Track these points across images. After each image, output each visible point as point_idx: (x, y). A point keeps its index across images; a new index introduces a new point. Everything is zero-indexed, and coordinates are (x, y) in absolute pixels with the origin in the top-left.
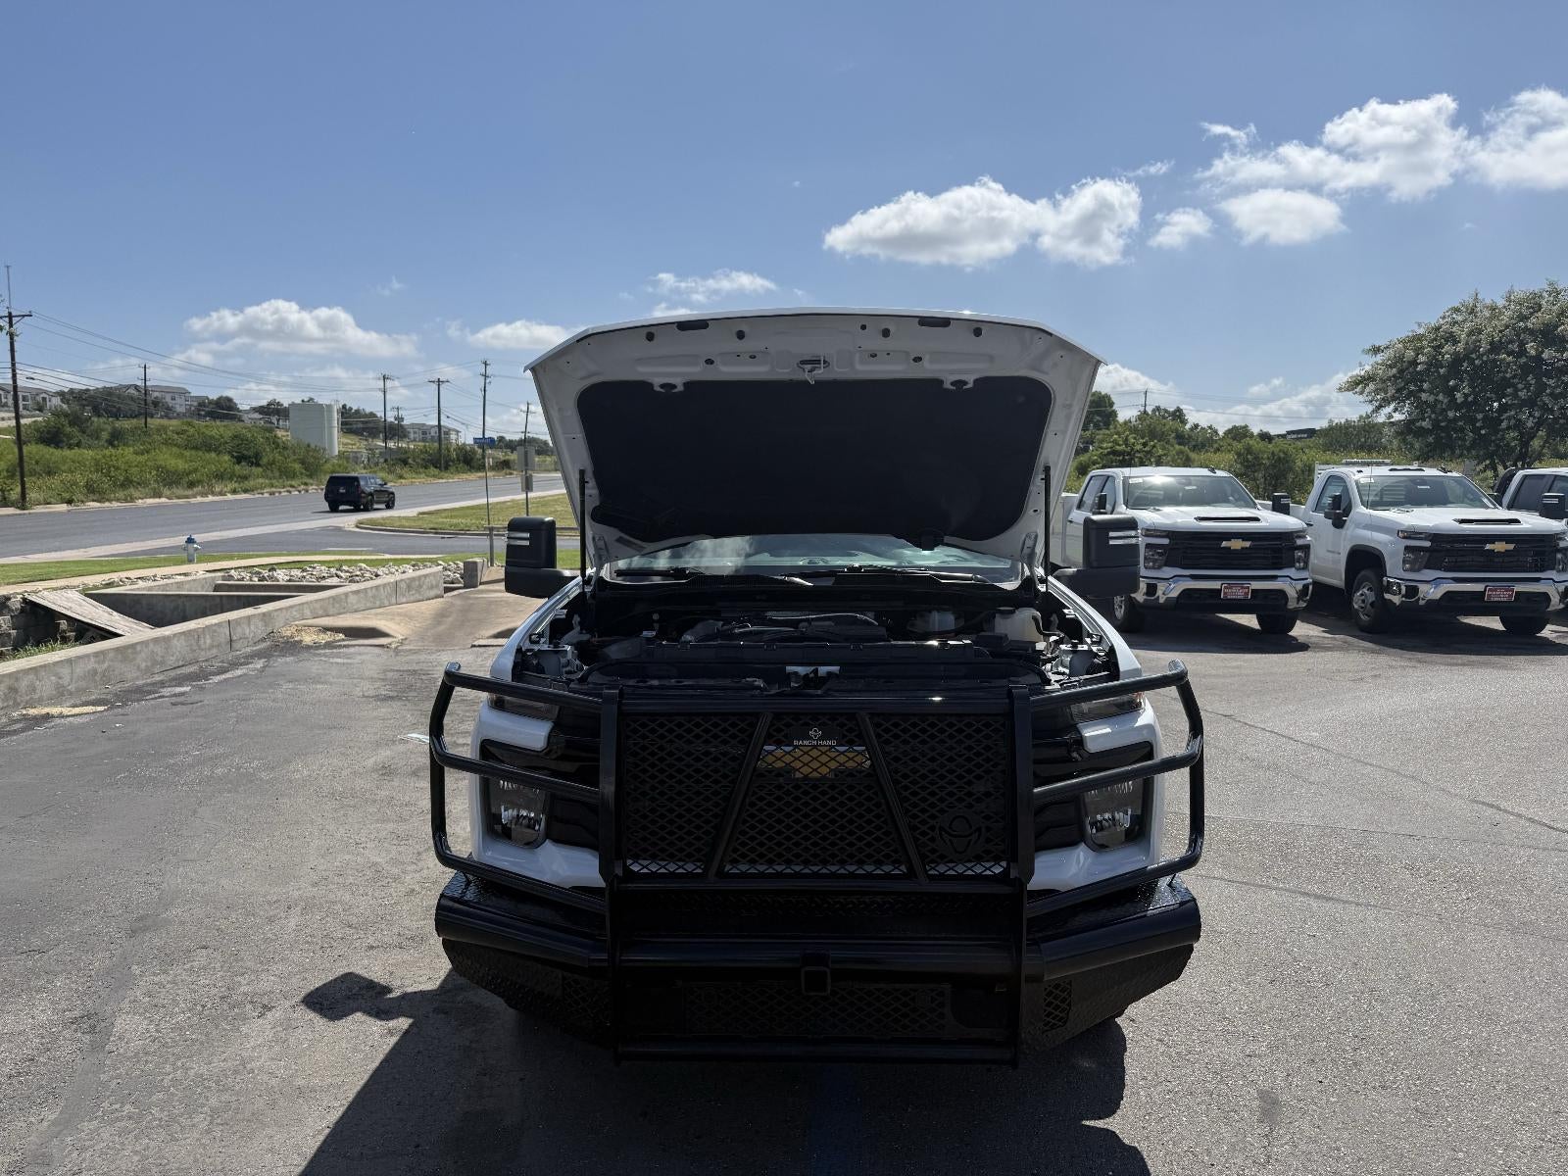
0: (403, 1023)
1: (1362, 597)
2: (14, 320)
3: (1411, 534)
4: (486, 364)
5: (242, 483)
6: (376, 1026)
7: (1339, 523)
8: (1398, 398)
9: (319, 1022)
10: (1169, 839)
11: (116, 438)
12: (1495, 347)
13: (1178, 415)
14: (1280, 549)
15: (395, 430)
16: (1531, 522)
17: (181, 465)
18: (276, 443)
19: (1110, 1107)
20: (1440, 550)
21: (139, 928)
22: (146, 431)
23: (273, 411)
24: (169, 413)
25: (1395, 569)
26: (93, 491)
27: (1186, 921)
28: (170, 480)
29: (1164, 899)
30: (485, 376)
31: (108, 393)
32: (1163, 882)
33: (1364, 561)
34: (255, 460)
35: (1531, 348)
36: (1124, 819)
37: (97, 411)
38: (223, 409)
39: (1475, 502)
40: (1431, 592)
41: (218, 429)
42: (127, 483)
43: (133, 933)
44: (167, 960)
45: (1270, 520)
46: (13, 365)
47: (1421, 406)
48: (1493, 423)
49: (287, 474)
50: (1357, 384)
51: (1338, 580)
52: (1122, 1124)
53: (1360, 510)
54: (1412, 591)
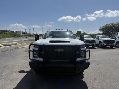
0: (26, 73)
1: (100, 45)
3: (103, 40)
5: (14, 37)
6: (24, 74)
7: (98, 39)
8: (102, 31)
9: (20, 73)
10: (87, 57)
11: (4, 34)
12: (110, 27)
13: (86, 33)
14: (94, 41)
15: (26, 33)
16: (112, 39)
17: (9, 36)
18: (17, 34)
19: (83, 79)
20: (106, 41)
21: (5, 67)
22: (7, 33)
23: (17, 32)
24: (9, 32)
25: (102, 43)
26: (2, 38)
27: (89, 63)
28: (9, 37)
29: (87, 62)
31: (4, 30)
32: (87, 60)
33: (100, 42)
34: (15, 35)
35: (112, 27)
36: (84, 56)
37: (3, 32)
38: (13, 32)
39: (108, 38)
40: (105, 44)
41: (12, 33)
42: (5, 37)
43: (4, 67)
44: (7, 69)
45: (93, 39)
47: (104, 31)
48: (109, 33)
49: (18, 37)
50: (99, 30)
51: (98, 44)
52: (84, 80)
53: (100, 38)
54: (104, 44)
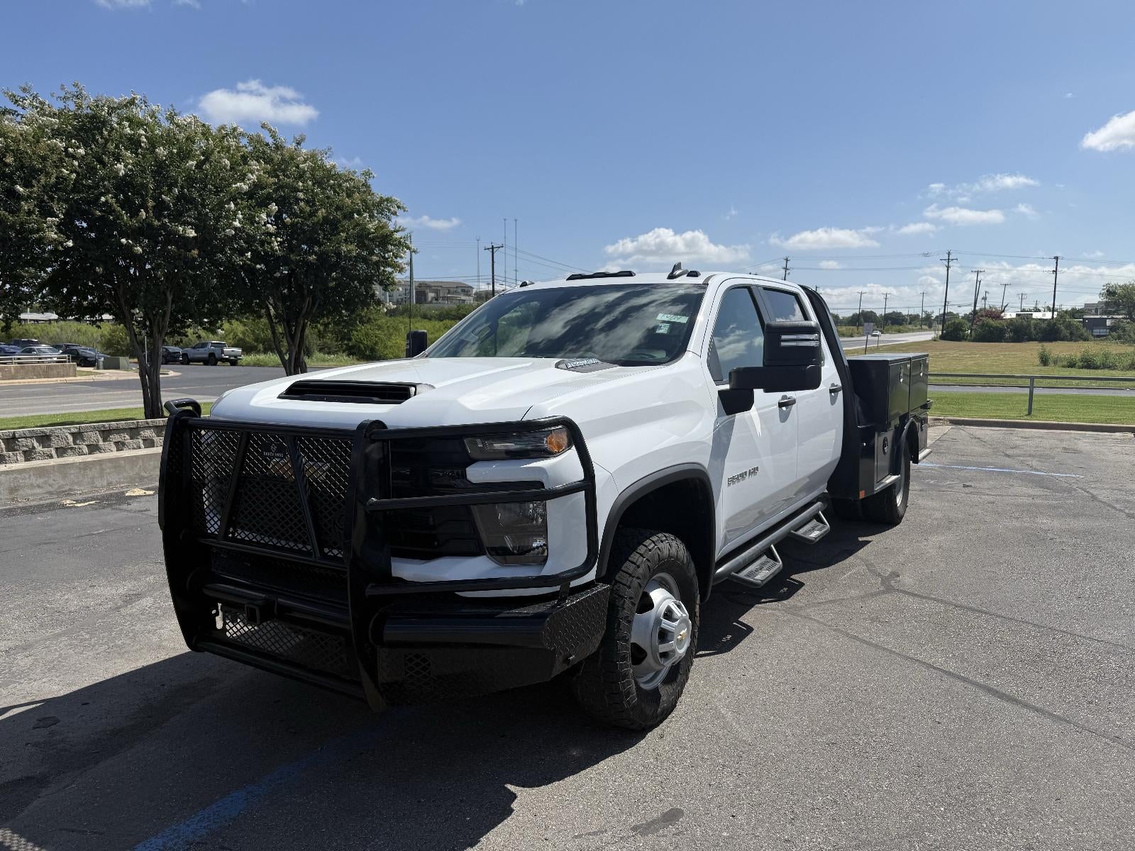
2: (495, 250)
4: (787, 260)
30: (786, 269)
46: (493, 277)
